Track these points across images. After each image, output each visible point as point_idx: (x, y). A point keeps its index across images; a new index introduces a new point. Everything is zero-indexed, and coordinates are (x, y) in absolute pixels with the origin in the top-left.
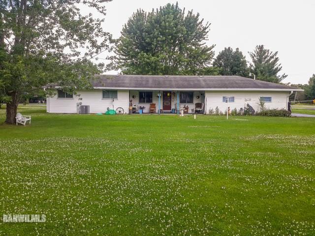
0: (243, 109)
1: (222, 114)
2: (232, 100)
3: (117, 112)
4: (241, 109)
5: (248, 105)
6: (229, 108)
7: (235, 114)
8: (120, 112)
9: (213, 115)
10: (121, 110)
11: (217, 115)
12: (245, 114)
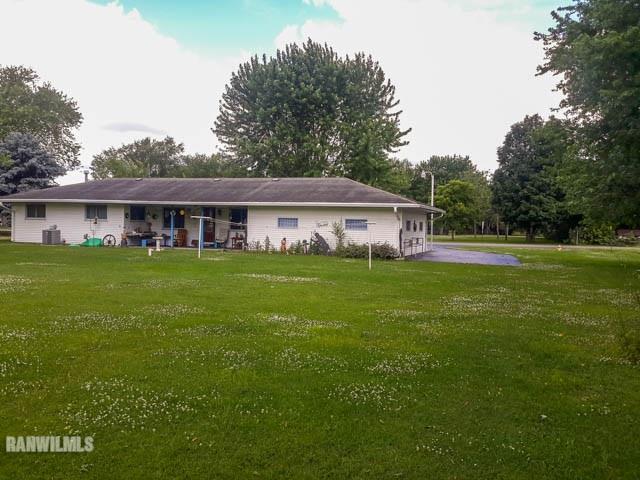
0: (308, 241)
1: (274, 252)
2: (294, 222)
3: (105, 242)
5: (317, 235)
6: (285, 239)
8: (109, 242)
10: (112, 239)
11: (266, 252)
12: (310, 252)
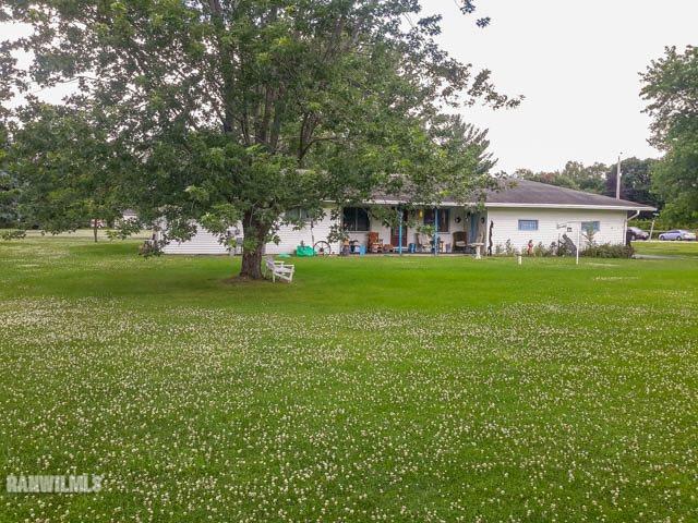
0: (557, 243)
1: (517, 254)
2: (535, 225)
3: (317, 250)
4: (553, 243)
5: (565, 236)
6: (530, 241)
7: (541, 253)
8: (322, 250)
9: (501, 256)
10: (324, 246)
12: (560, 253)
